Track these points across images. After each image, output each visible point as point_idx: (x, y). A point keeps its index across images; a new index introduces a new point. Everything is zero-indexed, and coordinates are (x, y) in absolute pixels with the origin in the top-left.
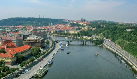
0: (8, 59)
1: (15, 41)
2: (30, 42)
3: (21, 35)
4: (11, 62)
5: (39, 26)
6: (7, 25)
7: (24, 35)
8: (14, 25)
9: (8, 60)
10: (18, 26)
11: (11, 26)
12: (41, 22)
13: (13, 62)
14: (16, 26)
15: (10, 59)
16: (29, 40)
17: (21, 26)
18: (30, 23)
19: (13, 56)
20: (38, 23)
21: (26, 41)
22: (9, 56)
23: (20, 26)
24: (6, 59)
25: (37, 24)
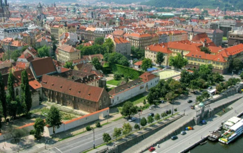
0: (218, 63)
1: (212, 36)
2: (239, 38)
3: (217, 26)
4: (223, 69)
5: (232, 9)
6: (171, 7)
7: (222, 26)
8: (184, 7)
9: (217, 66)
10: (191, 8)
11: (179, 7)
12: (236, 2)
13: (224, 69)
14: (188, 8)
15: (222, 64)
16: (238, 37)
17: (198, 9)
18: (214, 4)
19: (226, 60)
20: (229, 4)
21: (231, 36)
22: (219, 59)
23: (195, 9)
24: (214, 63)
25: (227, 5)
